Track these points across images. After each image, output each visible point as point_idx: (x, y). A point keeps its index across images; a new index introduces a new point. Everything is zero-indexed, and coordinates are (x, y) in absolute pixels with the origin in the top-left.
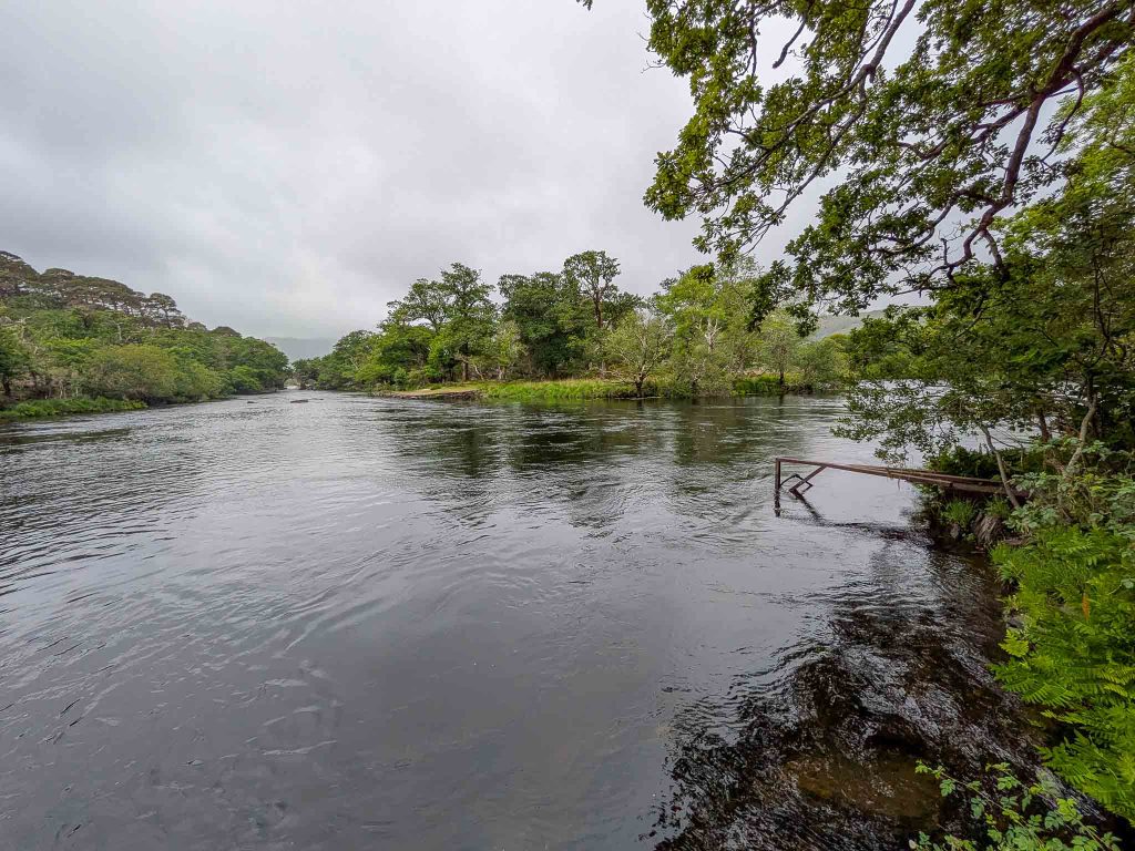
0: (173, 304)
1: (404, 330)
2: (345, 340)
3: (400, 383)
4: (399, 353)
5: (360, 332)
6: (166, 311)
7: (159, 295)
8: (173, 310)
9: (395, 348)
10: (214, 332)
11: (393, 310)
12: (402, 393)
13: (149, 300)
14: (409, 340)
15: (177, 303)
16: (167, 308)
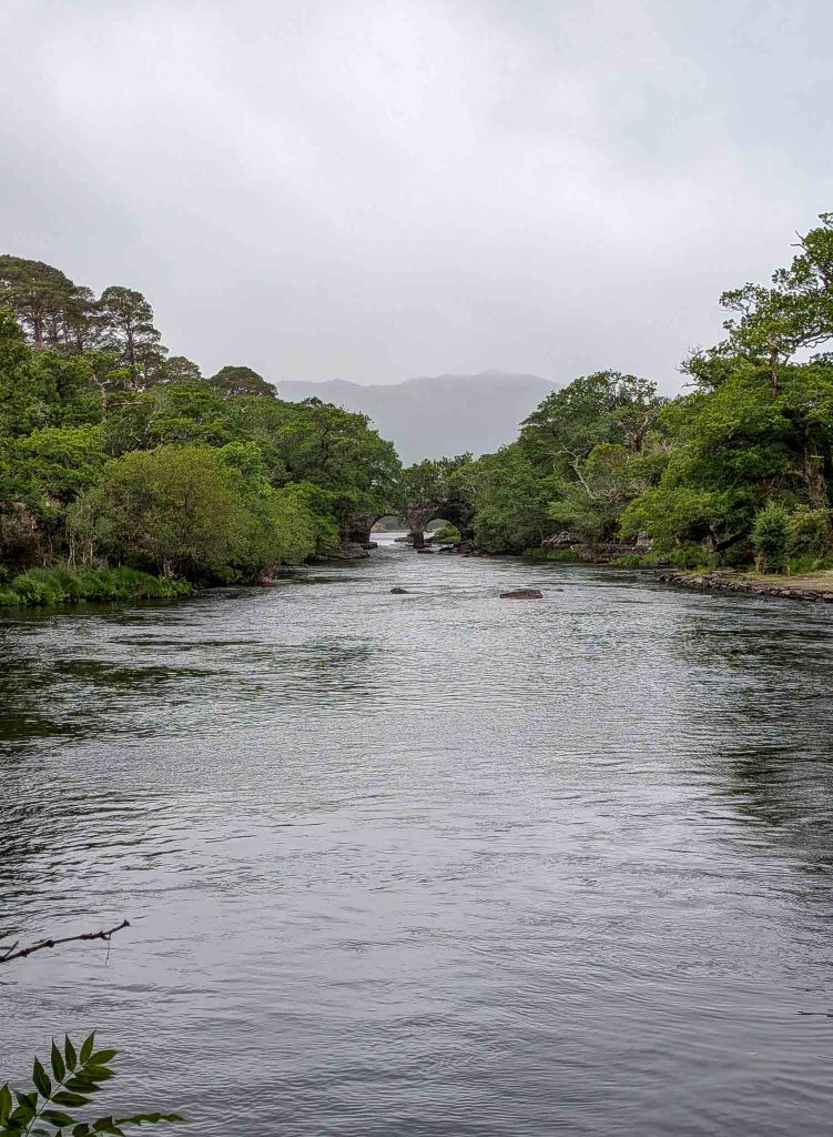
0: (146, 313)
1: (774, 380)
2: (556, 401)
3: (770, 548)
4: (753, 454)
5: (602, 378)
6: (130, 332)
7: (119, 291)
8: (143, 329)
9: (741, 437)
10: (216, 380)
11: (737, 317)
12: (775, 581)
13: (98, 306)
14: (787, 413)
15: (155, 311)
16: (134, 323)
